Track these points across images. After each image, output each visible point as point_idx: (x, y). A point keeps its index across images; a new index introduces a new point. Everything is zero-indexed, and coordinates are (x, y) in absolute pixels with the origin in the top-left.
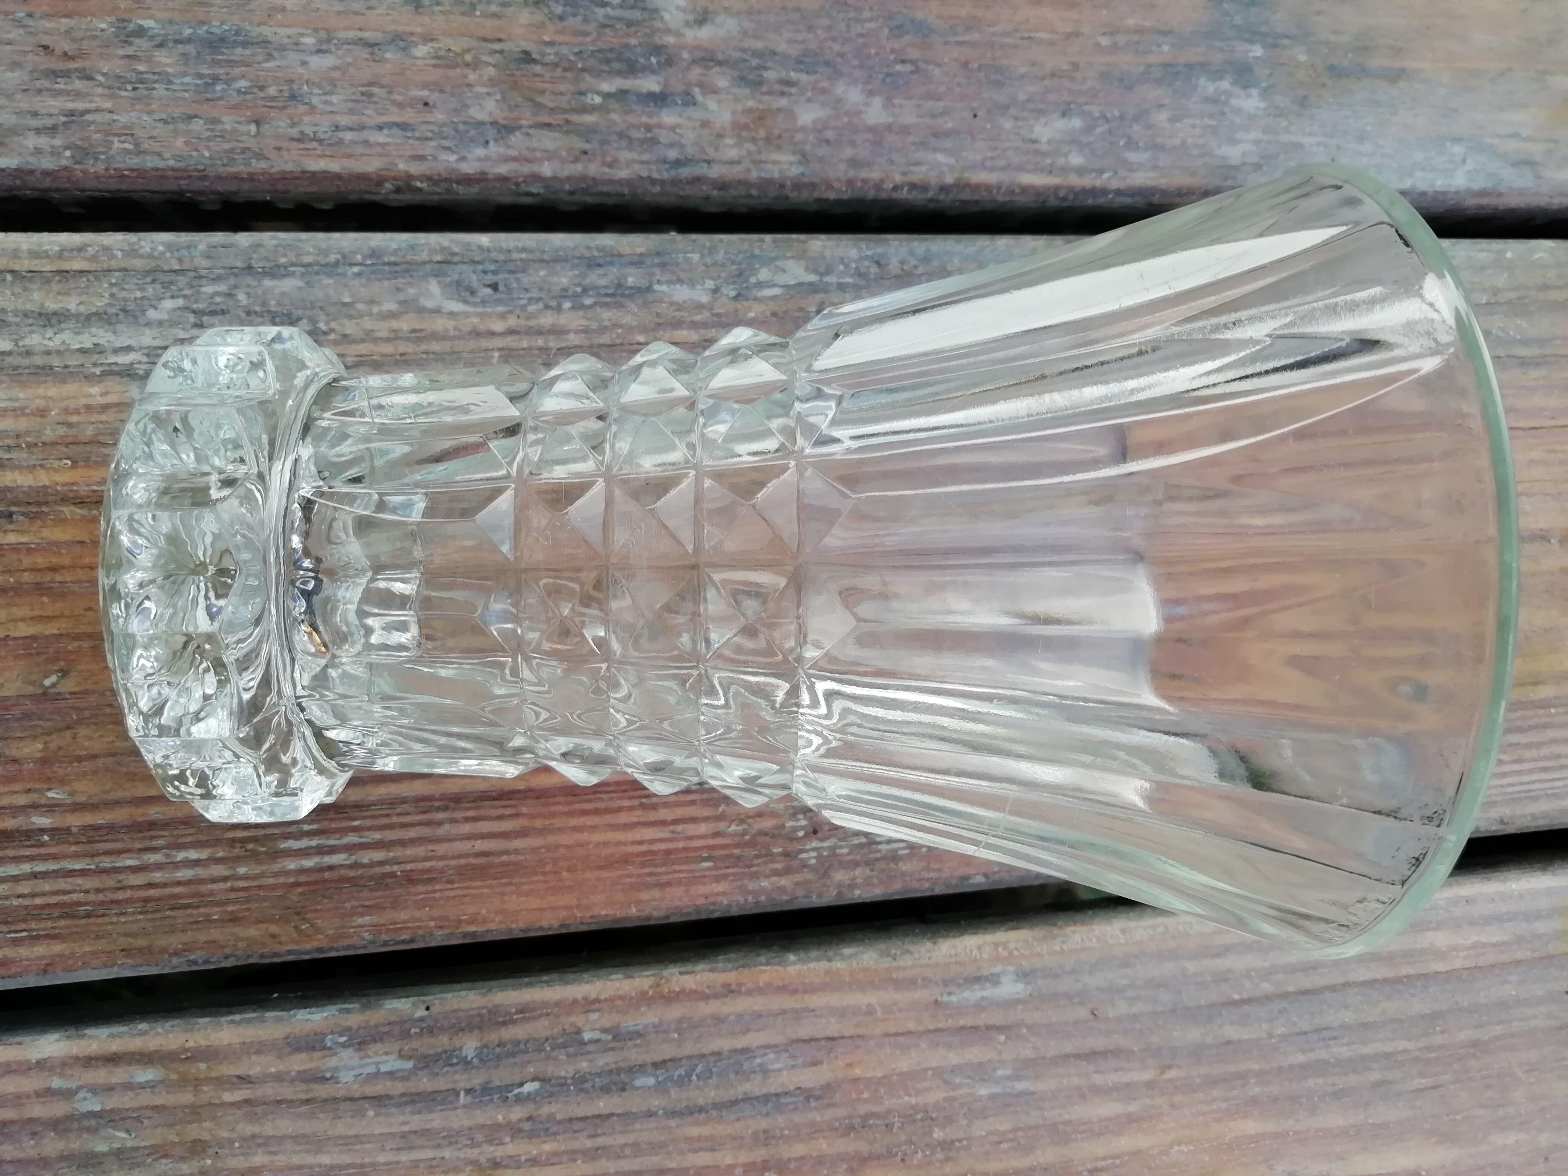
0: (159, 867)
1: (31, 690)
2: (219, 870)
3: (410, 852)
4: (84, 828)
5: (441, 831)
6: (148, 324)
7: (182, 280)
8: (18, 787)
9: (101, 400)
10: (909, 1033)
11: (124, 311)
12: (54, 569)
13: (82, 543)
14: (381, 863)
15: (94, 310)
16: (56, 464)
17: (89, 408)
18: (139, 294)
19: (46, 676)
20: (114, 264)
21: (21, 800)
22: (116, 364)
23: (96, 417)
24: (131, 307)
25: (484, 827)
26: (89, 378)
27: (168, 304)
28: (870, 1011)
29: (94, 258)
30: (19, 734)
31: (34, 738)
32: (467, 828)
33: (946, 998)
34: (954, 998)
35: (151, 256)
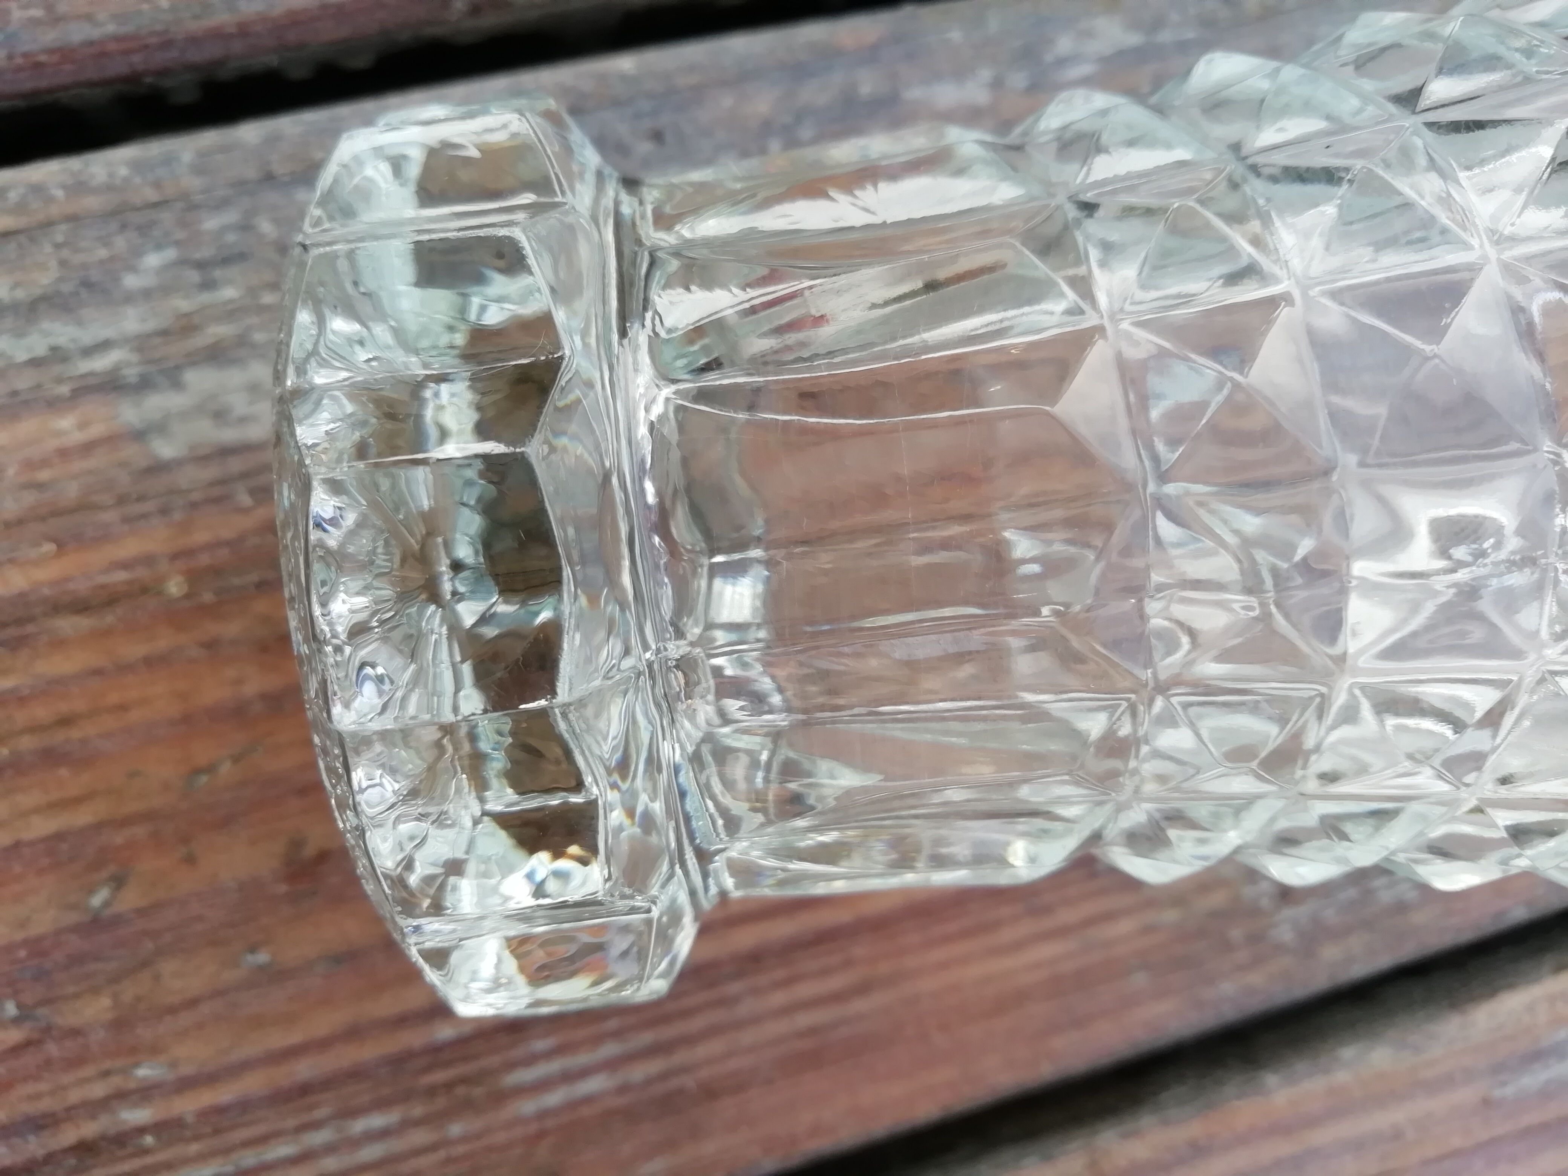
0: (330, 1149)
1: (73, 918)
2: (420, 1137)
3: (702, 1051)
4: (205, 1114)
5: (744, 1009)
6: (129, 298)
7: (166, 217)
8: (89, 1071)
9: (78, 437)
10: (1456, 1153)
11: (87, 284)
12: (65, 722)
13: (98, 672)
14: (664, 1076)
15: (37, 292)
16: (33, 553)
17: (64, 454)
18: (103, 253)
19: (91, 891)
20: (54, 211)
21: (98, 1090)
22: (91, 374)
23: (79, 465)
24: (95, 275)
25: (806, 990)
26: (54, 405)
27: (153, 260)
28: (1397, 1135)
29: (20, 208)
30: (71, 989)
31: (95, 991)
32: (779, 998)
33: (1497, 1093)
34: (1509, 1091)
35: (109, 188)
